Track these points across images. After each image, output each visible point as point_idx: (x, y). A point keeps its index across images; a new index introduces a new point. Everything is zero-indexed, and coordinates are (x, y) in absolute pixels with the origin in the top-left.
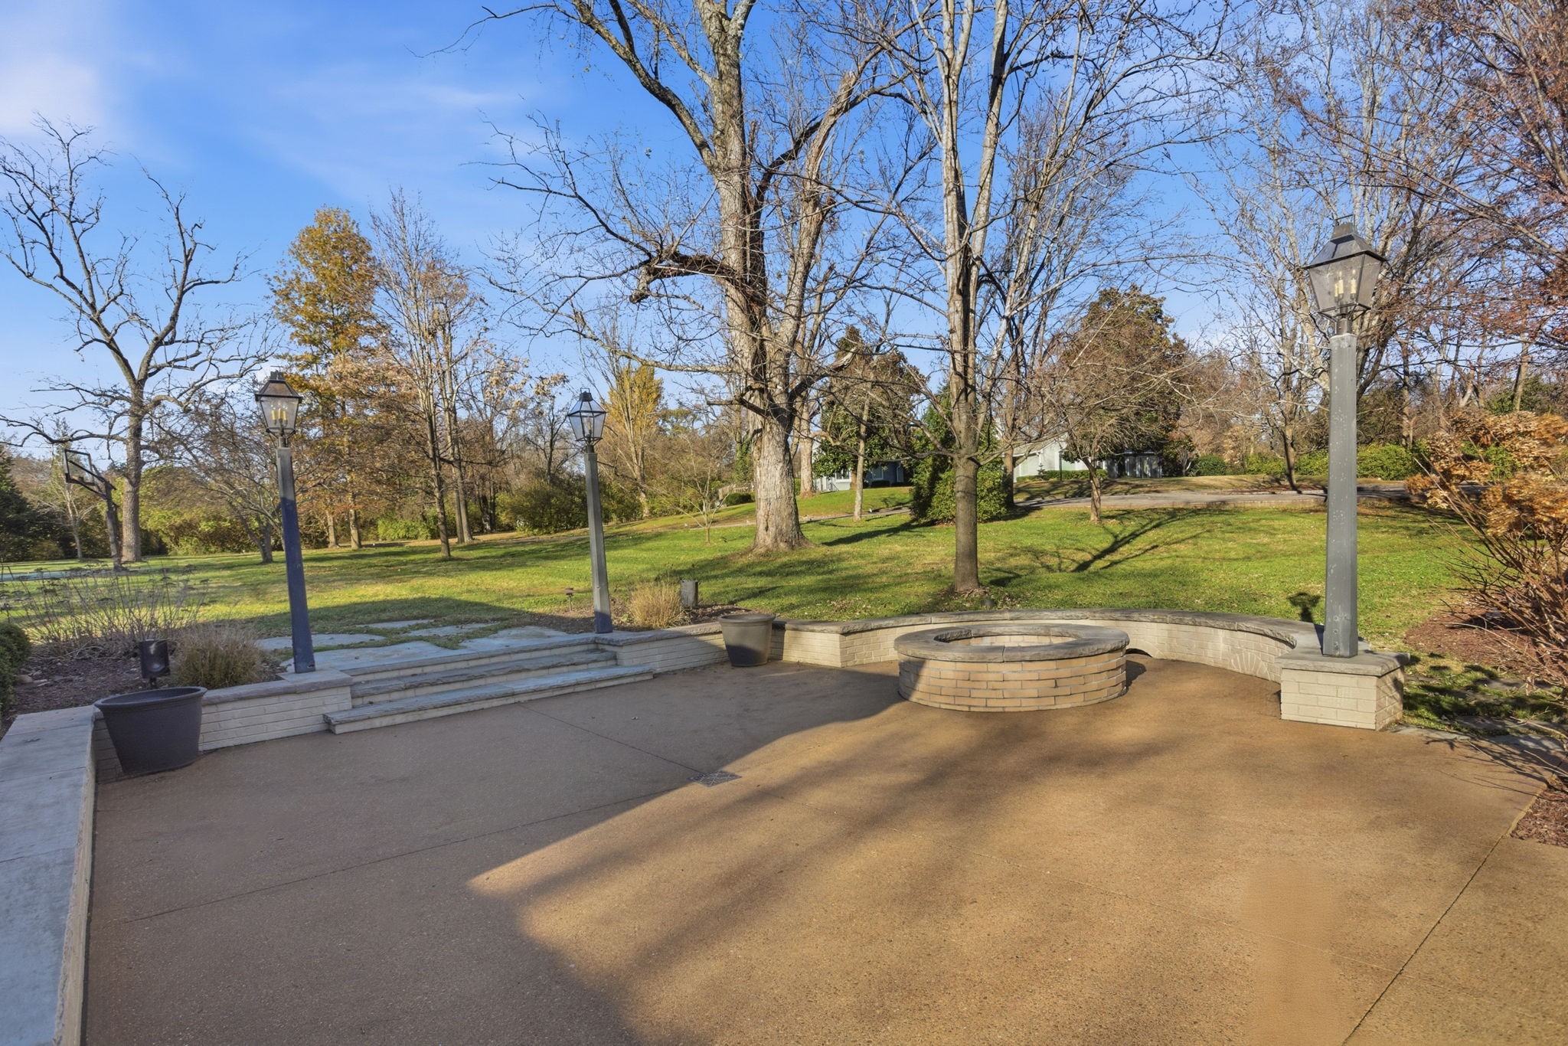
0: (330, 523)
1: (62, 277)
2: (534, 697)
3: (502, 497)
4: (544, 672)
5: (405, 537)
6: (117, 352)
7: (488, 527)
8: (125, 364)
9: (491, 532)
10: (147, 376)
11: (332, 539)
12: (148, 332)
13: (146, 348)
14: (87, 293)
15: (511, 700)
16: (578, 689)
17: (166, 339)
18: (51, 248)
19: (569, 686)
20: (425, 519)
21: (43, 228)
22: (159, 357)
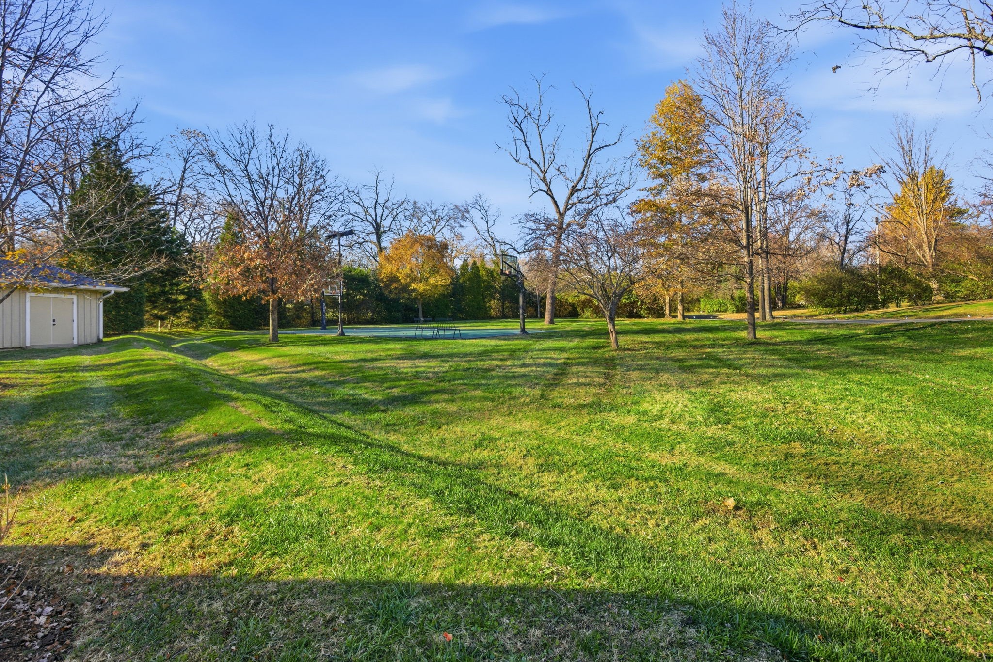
0: (667, 301)
1: (531, 158)
3: (793, 283)
5: (717, 311)
6: (553, 198)
7: (780, 305)
8: (556, 203)
9: (782, 308)
10: (567, 209)
11: (667, 312)
12: (569, 183)
13: (567, 192)
14: (541, 166)
17: (579, 187)
18: (525, 141)
20: (732, 298)
21: (521, 130)
22: (574, 199)
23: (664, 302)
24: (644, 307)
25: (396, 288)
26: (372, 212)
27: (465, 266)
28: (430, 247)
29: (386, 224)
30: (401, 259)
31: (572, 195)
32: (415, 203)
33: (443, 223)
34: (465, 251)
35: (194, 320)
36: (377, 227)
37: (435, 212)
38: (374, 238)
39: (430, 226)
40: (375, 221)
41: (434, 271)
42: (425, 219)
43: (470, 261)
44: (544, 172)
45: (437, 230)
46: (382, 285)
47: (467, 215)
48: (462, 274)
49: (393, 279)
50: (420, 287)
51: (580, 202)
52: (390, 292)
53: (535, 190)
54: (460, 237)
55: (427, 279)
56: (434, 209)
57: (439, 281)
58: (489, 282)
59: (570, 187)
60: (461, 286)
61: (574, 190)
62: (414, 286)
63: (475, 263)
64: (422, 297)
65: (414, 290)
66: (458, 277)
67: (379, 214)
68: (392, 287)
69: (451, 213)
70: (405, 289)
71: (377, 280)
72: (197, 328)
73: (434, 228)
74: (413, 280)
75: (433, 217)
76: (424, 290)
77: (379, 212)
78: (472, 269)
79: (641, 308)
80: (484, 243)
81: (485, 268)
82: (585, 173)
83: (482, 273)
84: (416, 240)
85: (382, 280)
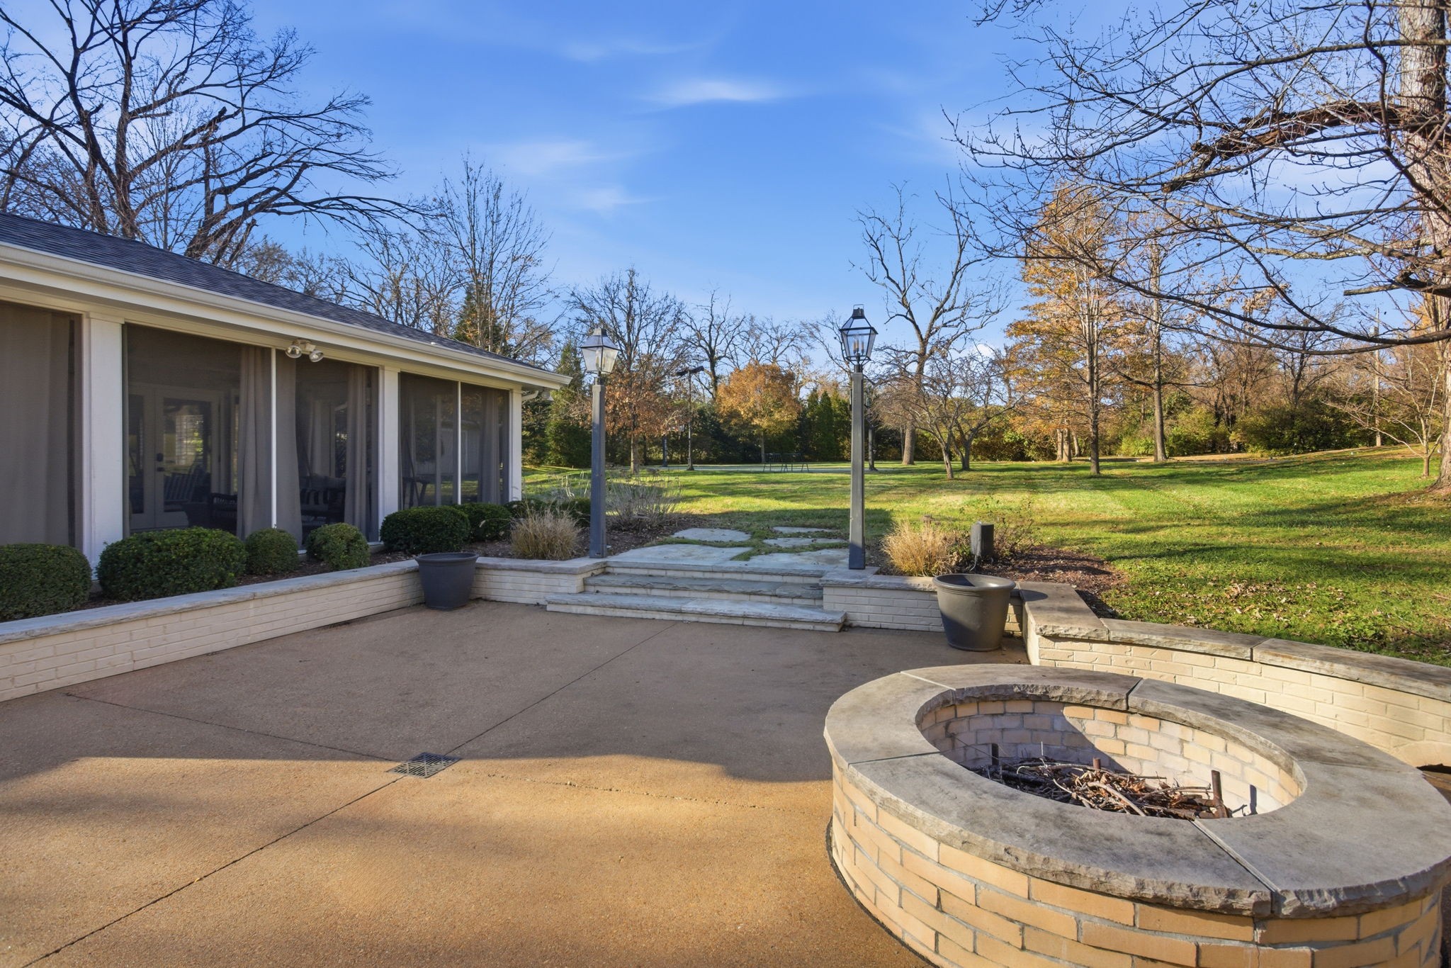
1: (888, 277)
2: (703, 619)
4: (746, 597)
6: (914, 322)
8: (917, 328)
10: (930, 334)
13: (932, 314)
14: (901, 285)
15: (680, 618)
16: (747, 622)
17: (946, 307)
19: (737, 617)
21: (878, 248)
22: (938, 323)
23: (1056, 440)
24: (1033, 447)
25: (736, 425)
26: (706, 335)
27: (813, 396)
28: (773, 378)
29: (720, 348)
30: (744, 392)
31: (936, 317)
32: (752, 319)
33: (785, 343)
34: (814, 378)
35: (538, 456)
36: (711, 353)
37: (776, 330)
38: (707, 365)
39: (770, 347)
40: (710, 345)
41: (778, 405)
42: (764, 338)
43: (820, 391)
44: (904, 292)
45: (778, 352)
46: (721, 421)
47: (817, 334)
48: (811, 408)
49: (734, 414)
50: (764, 423)
51: (945, 325)
52: (730, 429)
53: (892, 315)
54: (807, 361)
55: (771, 414)
56: (775, 326)
57: (784, 416)
58: (843, 417)
59: (934, 308)
60: (809, 421)
61: (939, 312)
62: (756, 421)
63: (825, 395)
64: (765, 433)
65: (756, 426)
66: (805, 412)
67: (714, 338)
68: (732, 423)
69: (797, 331)
70: (746, 425)
71: (713, 414)
72: (538, 465)
73: (776, 349)
74: (755, 415)
75: (774, 335)
76: (769, 426)
77: (714, 334)
78: (822, 400)
79: (1029, 449)
80: (837, 368)
81: (838, 400)
82: (953, 292)
83: (835, 405)
84: (757, 369)
85: (721, 417)
